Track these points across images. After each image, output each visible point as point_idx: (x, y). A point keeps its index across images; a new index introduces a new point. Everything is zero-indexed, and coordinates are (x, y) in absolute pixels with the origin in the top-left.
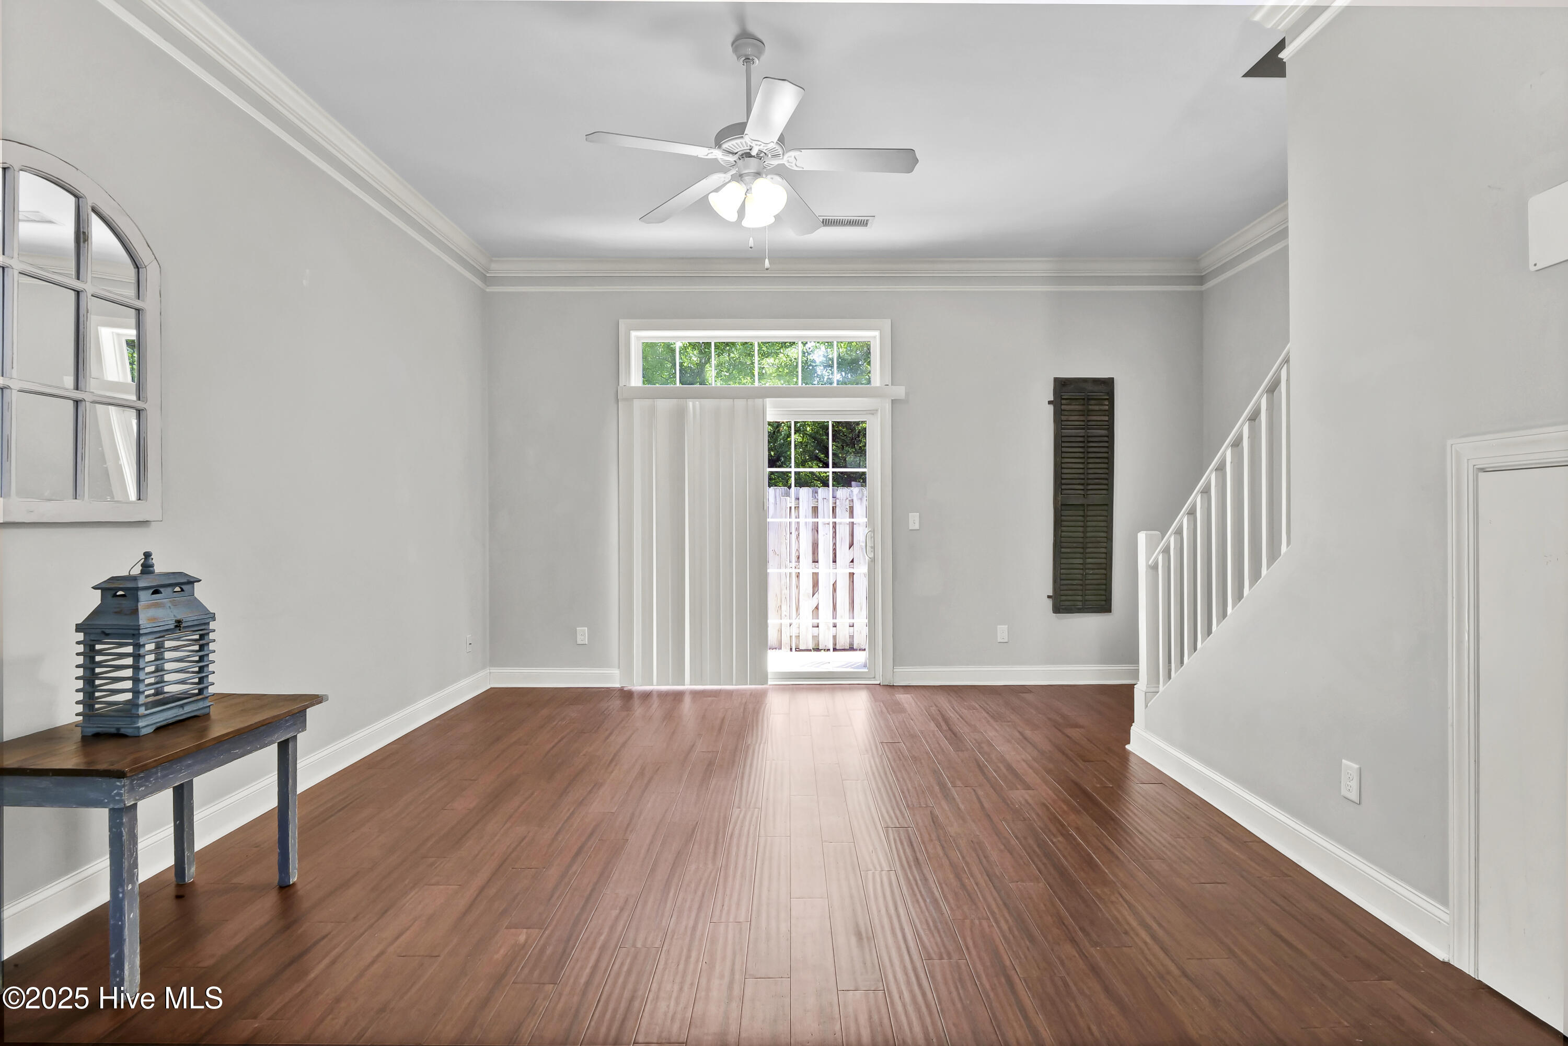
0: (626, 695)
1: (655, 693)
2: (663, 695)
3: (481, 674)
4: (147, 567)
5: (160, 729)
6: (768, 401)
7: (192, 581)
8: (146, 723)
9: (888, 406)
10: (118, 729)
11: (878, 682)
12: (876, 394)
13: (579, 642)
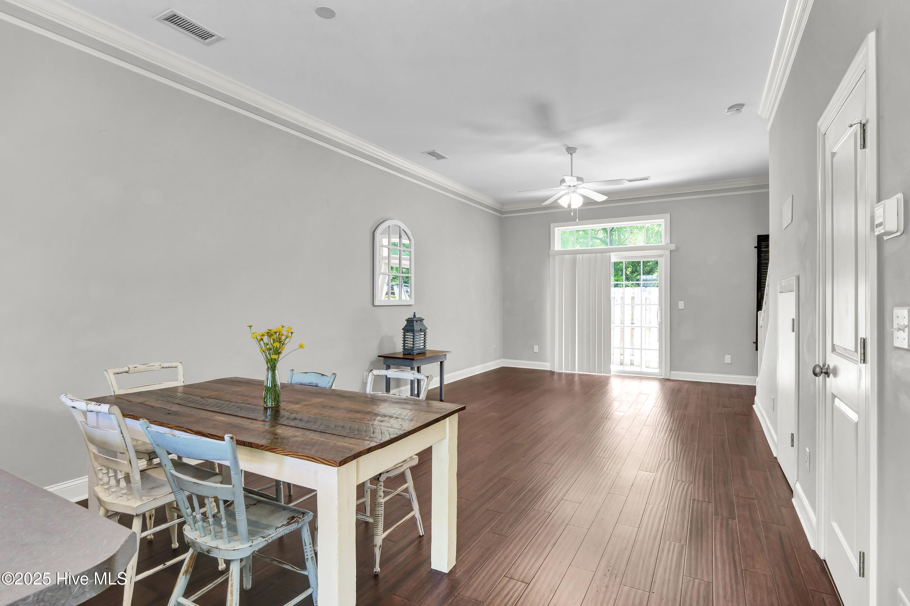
0: (552, 373)
1: (563, 374)
2: (567, 375)
3: (500, 360)
4: (415, 316)
5: (417, 354)
6: (612, 253)
7: (423, 320)
8: (415, 352)
9: (668, 253)
10: (410, 353)
11: (663, 378)
12: (662, 248)
13: (535, 351)
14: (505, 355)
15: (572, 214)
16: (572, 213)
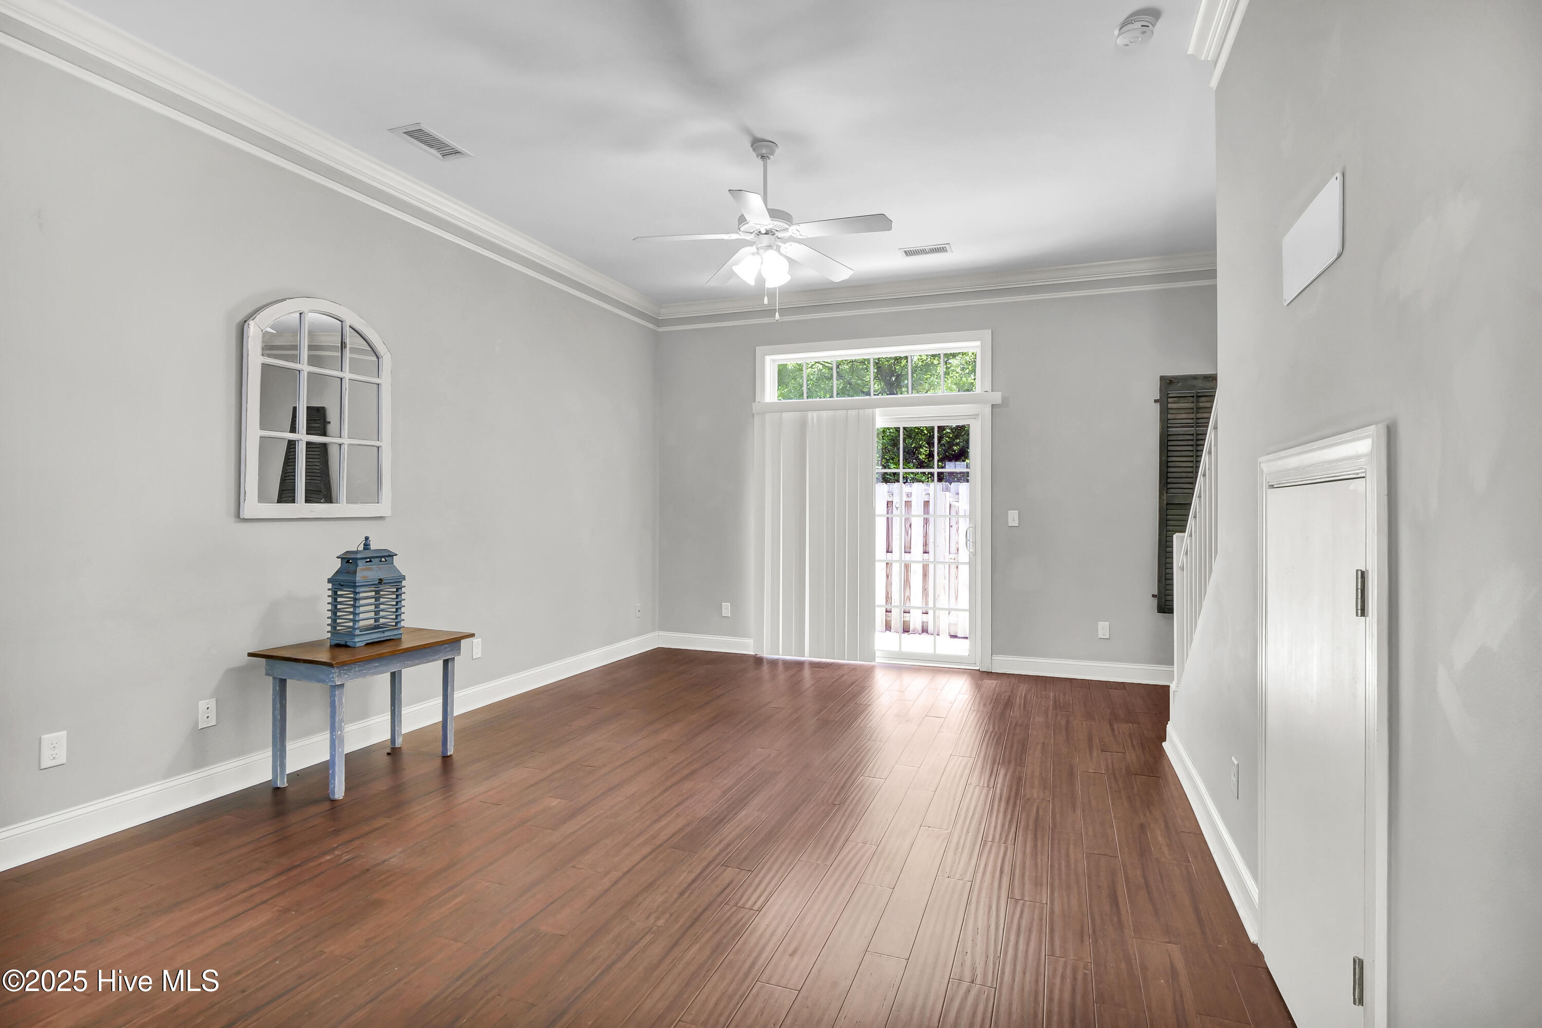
0: (758, 661)
1: (780, 664)
2: (788, 665)
3: (650, 635)
4: (367, 546)
5: (367, 644)
6: (877, 410)
7: (391, 555)
8: (360, 641)
9: (988, 410)
10: (346, 642)
11: (978, 668)
12: (976, 401)
13: (724, 615)
14: (665, 625)
15: (766, 301)
16: (766, 299)
